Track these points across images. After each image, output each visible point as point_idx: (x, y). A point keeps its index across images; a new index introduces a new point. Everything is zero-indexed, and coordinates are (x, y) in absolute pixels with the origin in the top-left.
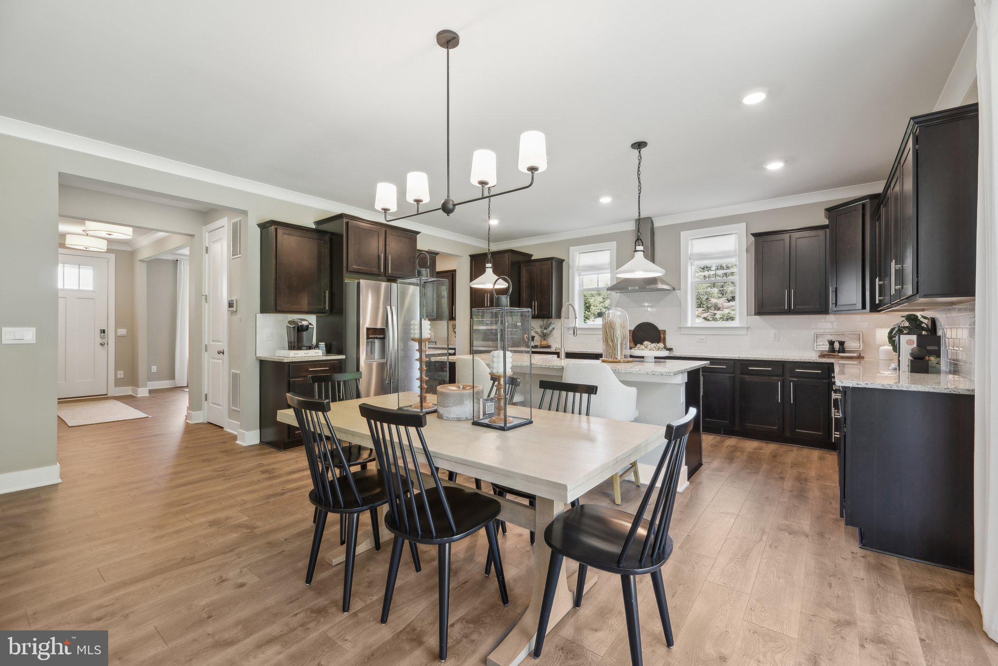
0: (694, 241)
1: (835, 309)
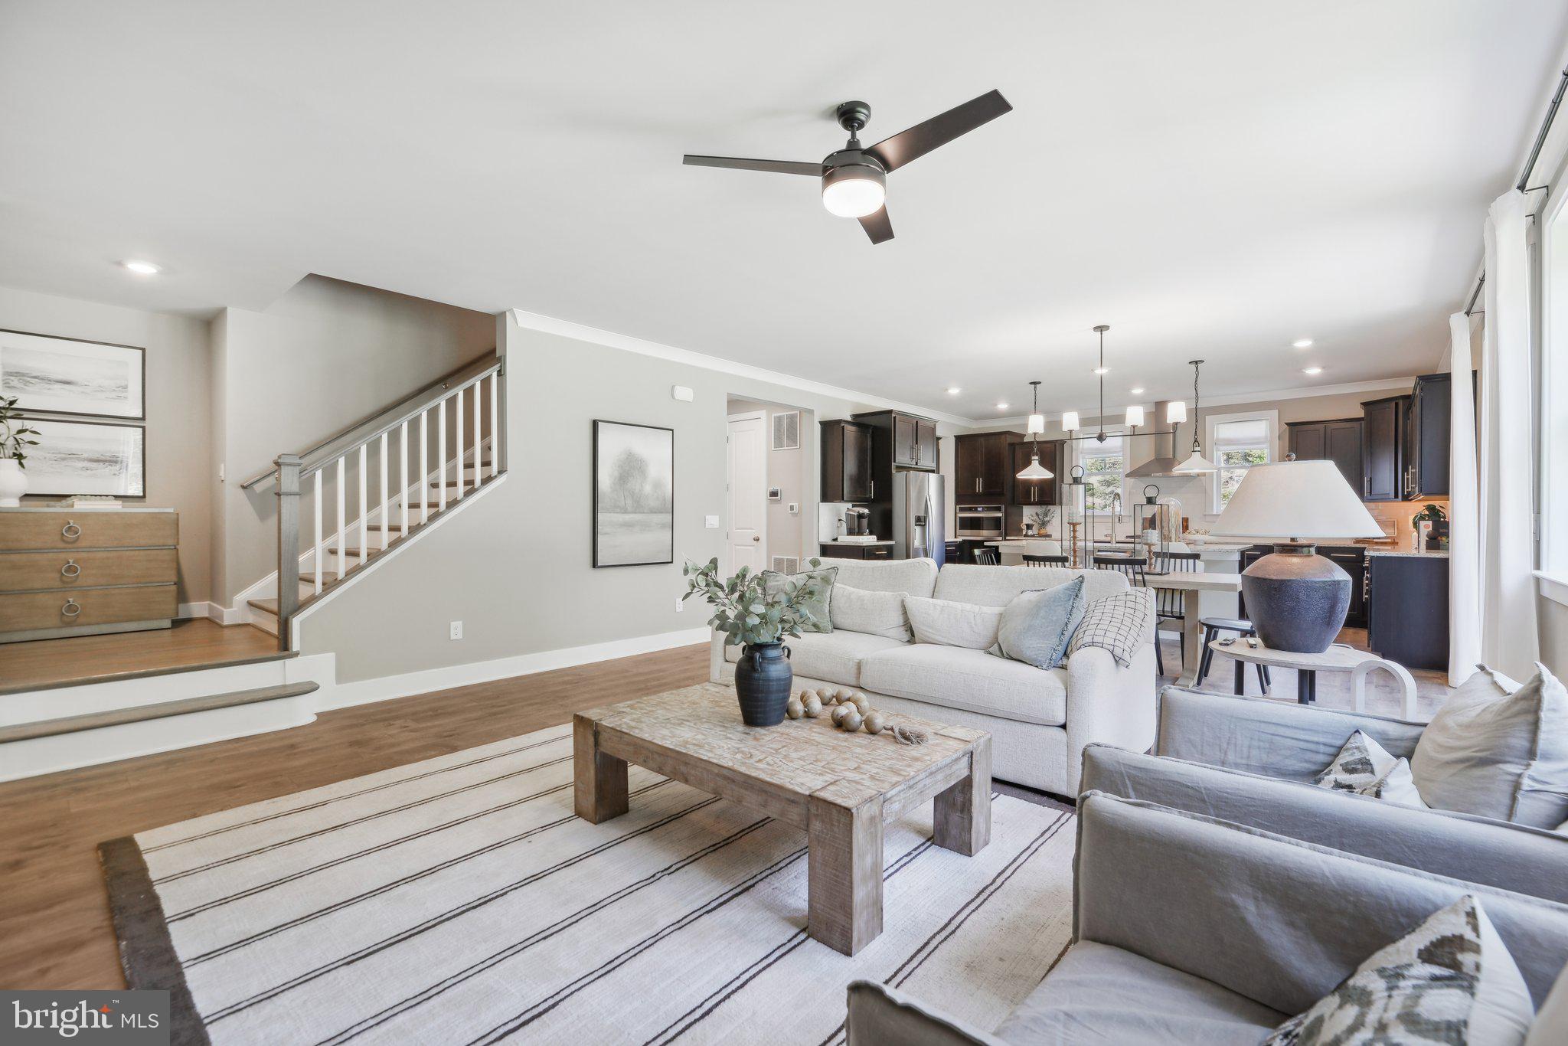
0: (1220, 426)
1: (1370, 498)
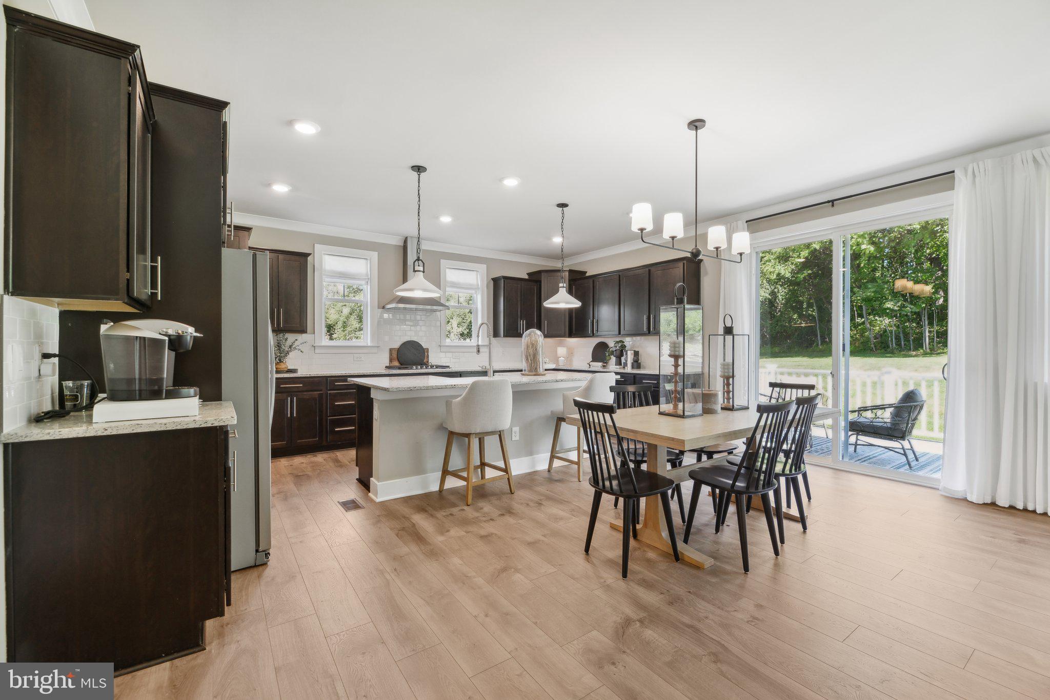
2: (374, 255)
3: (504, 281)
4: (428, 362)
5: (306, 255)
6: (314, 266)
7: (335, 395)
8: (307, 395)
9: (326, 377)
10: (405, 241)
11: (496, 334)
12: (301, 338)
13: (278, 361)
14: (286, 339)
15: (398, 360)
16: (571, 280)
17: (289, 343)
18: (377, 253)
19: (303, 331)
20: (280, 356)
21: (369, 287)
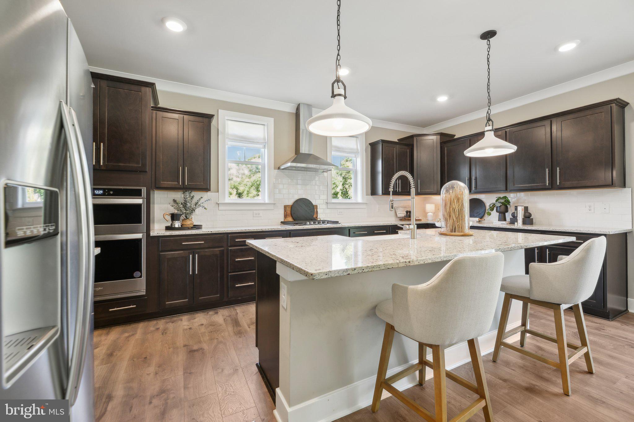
2: (271, 121)
3: (382, 145)
4: (317, 217)
5: (209, 117)
6: (218, 130)
7: (235, 251)
8: (208, 252)
9: (227, 234)
10: (298, 109)
11: (373, 192)
12: (206, 195)
13: (185, 218)
14: (193, 197)
15: (292, 216)
16: (443, 142)
17: (195, 200)
18: (273, 119)
19: (207, 189)
20: (186, 212)
21: (266, 150)
